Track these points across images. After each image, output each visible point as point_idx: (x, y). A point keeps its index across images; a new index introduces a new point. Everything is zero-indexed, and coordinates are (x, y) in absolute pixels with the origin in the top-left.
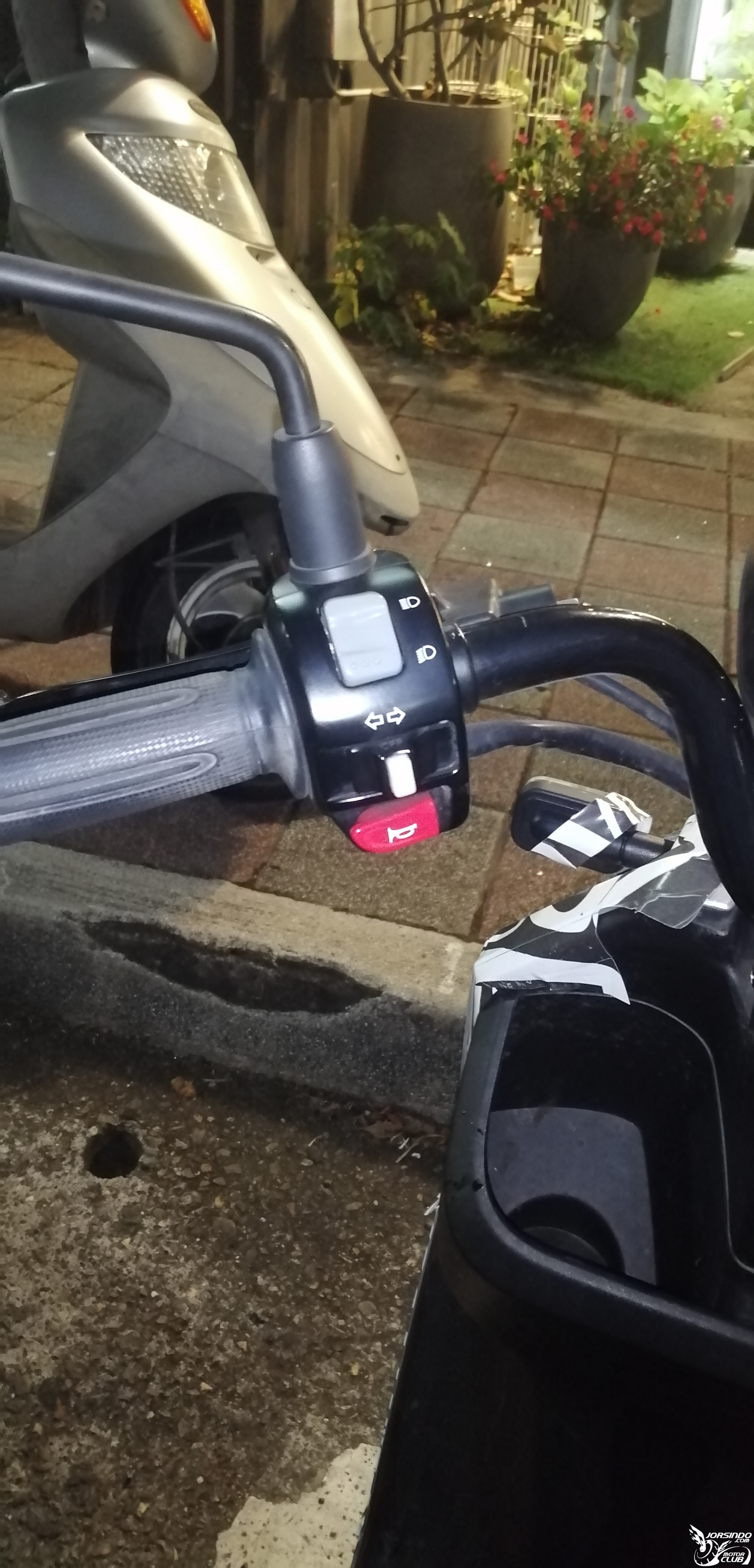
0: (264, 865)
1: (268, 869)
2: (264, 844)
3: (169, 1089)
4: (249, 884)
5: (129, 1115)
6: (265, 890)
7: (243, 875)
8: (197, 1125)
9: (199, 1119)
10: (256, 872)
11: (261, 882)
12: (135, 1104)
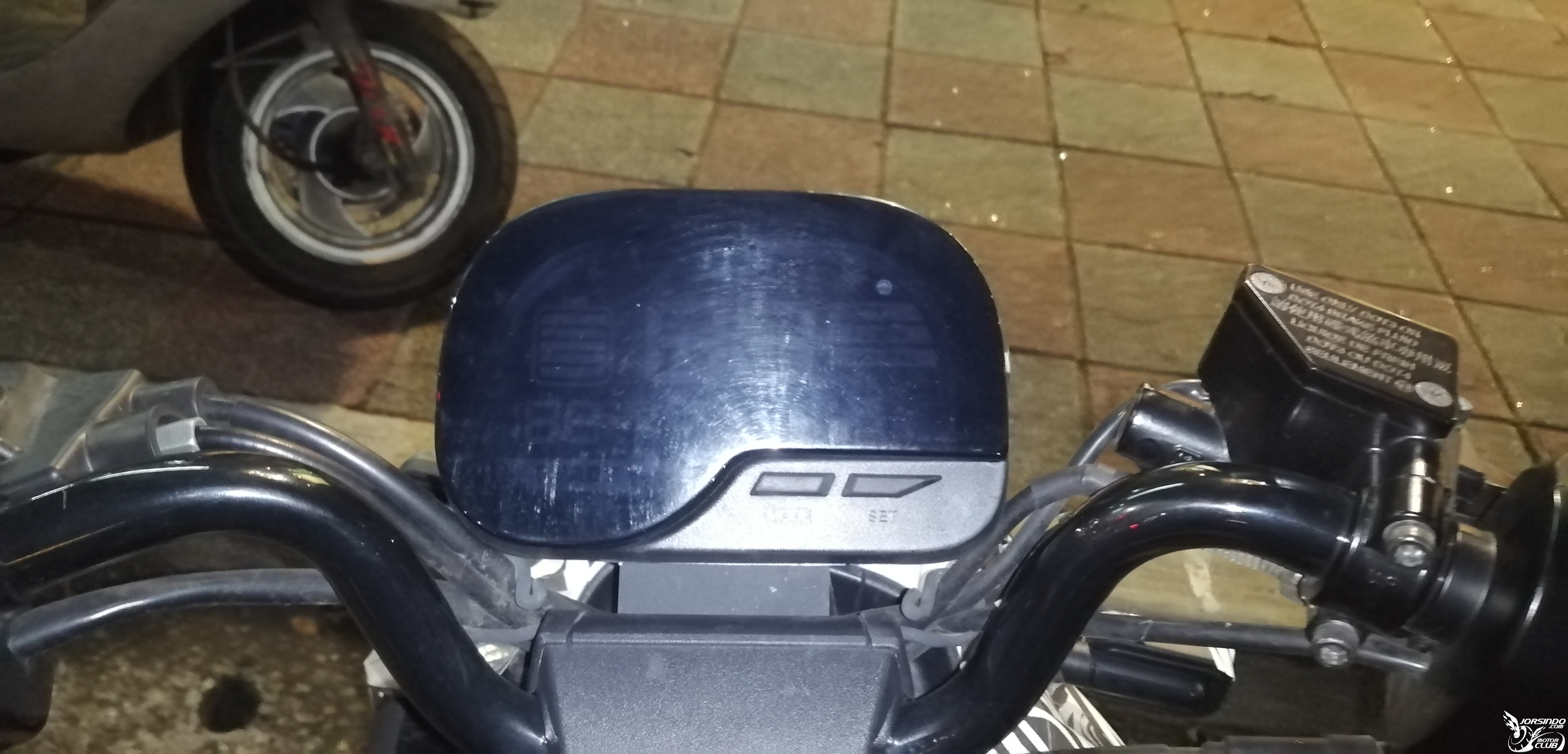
0: (377, 383)
1: (381, 389)
2: (378, 358)
3: (289, 630)
4: (359, 407)
5: (246, 662)
6: (377, 412)
7: (351, 397)
8: (320, 666)
9: (321, 658)
10: (370, 391)
11: (374, 402)
12: (252, 649)
